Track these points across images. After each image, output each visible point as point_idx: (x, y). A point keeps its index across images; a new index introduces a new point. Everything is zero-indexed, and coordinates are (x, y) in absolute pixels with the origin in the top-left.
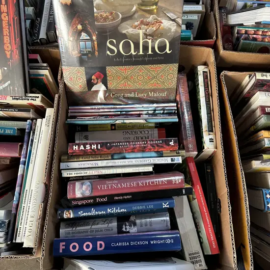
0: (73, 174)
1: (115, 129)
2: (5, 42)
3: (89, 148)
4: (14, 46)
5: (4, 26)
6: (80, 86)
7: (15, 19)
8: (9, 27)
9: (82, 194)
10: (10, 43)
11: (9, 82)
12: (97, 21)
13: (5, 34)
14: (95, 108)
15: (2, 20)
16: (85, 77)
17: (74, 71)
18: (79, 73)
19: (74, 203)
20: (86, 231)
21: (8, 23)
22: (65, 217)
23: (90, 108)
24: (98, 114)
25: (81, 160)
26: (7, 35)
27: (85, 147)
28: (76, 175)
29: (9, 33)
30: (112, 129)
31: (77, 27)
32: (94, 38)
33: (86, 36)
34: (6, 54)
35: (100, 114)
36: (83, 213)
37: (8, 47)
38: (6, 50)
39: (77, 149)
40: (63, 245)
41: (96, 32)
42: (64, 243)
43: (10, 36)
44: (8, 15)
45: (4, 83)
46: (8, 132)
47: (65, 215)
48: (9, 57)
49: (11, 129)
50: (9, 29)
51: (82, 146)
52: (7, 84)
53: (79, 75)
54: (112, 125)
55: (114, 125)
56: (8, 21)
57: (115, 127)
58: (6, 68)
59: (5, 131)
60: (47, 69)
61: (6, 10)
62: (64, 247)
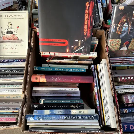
0: (123, 91)
1: (129, 69)
2: (85, 27)
3: (130, 79)
4: (89, 30)
5: (86, 20)
6: (116, 48)
7: (92, 16)
8: (88, 20)
9: (132, 101)
10: (87, 28)
11: (83, 47)
12: (133, 17)
13: (85, 24)
14: (121, 59)
15: (85, 17)
16: (120, 44)
17: (115, 41)
18: (118, 42)
19: (126, 106)
20: (130, 119)
21: (88, 18)
22: (124, 113)
23: (119, 58)
24: (124, 61)
25: (124, 84)
26: (86, 24)
27: (128, 78)
28: (124, 92)
29: (88, 23)
30: (127, 69)
31: (123, 21)
32: (130, 25)
33: (126, 25)
34: (84, 33)
35: (125, 61)
36: (132, 111)
37: (86, 30)
38: (84, 32)
39: (124, 79)
40: (126, 127)
41: (132, 23)
42: (126, 125)
43: (87, 25)
44: (88, 15)
45: (81, 47)
46: (82, 71)
47: (124, 111)
48: (85, 35)
49: (83, 69)
50: (88, 21)
51: (126, 78)
52: (82, 48)
53: (118, 43)
54: (127, 67)
55: (129, 67)
56: (88, 17)
57: (129, 68)
58: (83, 40)
59: (80, 70)
60: (97, 40)
61: (88, 12)
62: (127, 127)
